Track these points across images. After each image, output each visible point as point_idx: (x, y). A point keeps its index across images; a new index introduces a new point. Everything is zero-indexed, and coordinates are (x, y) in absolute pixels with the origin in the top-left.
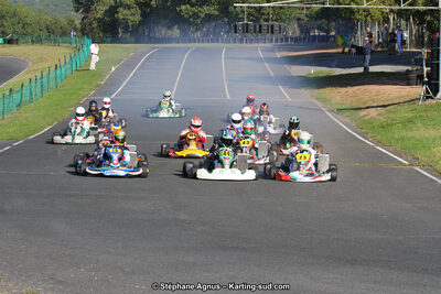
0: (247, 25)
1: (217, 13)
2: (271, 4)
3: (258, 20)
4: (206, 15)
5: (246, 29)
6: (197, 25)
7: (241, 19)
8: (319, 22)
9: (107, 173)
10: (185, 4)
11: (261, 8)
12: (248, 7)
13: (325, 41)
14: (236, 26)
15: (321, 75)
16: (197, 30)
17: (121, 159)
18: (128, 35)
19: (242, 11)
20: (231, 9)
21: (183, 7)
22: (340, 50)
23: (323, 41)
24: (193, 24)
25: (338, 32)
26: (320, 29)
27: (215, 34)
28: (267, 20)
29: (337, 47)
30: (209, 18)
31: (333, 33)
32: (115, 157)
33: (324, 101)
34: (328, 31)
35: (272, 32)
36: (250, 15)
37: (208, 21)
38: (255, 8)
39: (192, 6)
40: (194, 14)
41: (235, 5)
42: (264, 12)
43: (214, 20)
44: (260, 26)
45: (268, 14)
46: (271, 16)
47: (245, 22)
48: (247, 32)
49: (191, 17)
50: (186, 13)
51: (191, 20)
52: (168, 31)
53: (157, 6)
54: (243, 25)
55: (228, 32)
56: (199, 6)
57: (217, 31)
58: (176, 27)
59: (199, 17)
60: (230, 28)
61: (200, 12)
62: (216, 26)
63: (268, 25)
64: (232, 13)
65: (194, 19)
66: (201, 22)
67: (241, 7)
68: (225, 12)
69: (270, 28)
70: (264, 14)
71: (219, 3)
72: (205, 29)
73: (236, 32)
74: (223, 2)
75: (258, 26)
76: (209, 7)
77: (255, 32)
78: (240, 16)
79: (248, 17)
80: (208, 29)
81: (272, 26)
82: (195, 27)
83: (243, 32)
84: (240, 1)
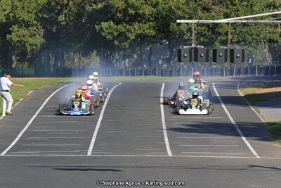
0: (196, 50)
1: (153, 33)
2: (230, 20)
3: (209, 43)
4: (137, 36)
5: (195, 56)
6: (125, 50)
7: (188, 42)
9: (72, 114)
10: (107, 20)
11: (217, 24)
12: (198, 24)
14: (179, 51)
16: (124, 57)
17: (80, 106)
18: (26, 65)
19: (189, 30)
20: (173, 26)
21: (104, 25)
24: (120, 49)
27: (150, 66)
28: (224, 43)
30: (142, 38)
32: (76, 106)
35: (232, 61)
36: (199, 34)
37: (140, 45)
38: (208, 25)
39: (117, 24)
40: (120, 34)
41: (178, 21)
42: (221, 30)
43: (149, 43)
44: (215, 51)
45: (226, 34)
46: (230, 37)
47: (193, 46)
48: (196, 60)
49: (115, 38)
50: (109, 33)
51: (116, 43)
52: (83, 59)
53: (67, 24)
54: (190, 49)
55: (168, 60)
56: (127, 23)
57: (153, 58)
58: (95, 52)
59: (127, 38)
60: (171, 54)
61: (129, 31)
62: (151, 51)
63: (226, 50)
64: (174, 33)
65: (121, 42)
66: (130, 45)
67: (187, 24)
68: (164, 32)
69: (229, 54)
70: (220, 34)
71: (156, 18)
72: (136, 56)
73: (180, 60)
74: (162, 17)
75: (211, 52)
76: (141, 25)
77: (207, 61)
78: (186, 37)
79: (197, 39)
80: (141, 56)
81: (232, 51)
82: (122, 53)
83: (191, 61)
84: (187, 16)
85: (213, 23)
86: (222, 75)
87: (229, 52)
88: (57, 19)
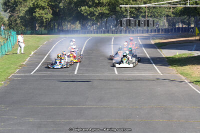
0: (130, 20)
1: (107, 12)
2: (147, 5)
3: (136, 17)
4: (100, 13)
5: (129, 23)
6: (93, 21)
7: (125, 17)
8: (182, 18)
9: (55, 67)
10: (84, 6)
11: (140, 8)
12: (130, 8)
13: (187, 31)
14: (121, 21)
15: (184, 56)
16: (93, 25)
17: (60, 63)
18: (43, 29)
19: (126, 10)
20: (118, 8)
21: (83, 8)
22: (197, 38)
23: (185, 31)
24: (91, 20)
25: (196, 25)
26: (183, 22)
27: (106, 29)
28: (144, 17)
30: (102, 15)
31: (192, 26)
34: (189, 25)
35: (148, 26)
36: (131, 13)
37: (101, 18)
38: (135, 8)
39: (89, 8)
40: (91, 13)
41: (120, 6)
42: (142, 11)
43: (105, 17)
44: (139, 21)
45: (145, 12)
46: (147, 14)
47: (128, 18)
48: (130, 25)
49: (88, 15)
50: (85, 12)
51: (89, 17)
52: (72, 25)
53: (64, 7)
54: (127, 20)
55: (116, 26)
56: (94, 7)
57: (108, 25)
58: (78, 22)
59: (95, 15)
60: (117, 23)
61: (95, 11)
62: (107, 21)
63: (145, 20)
64: (118, 12)
65: (91, 17)
66: (96, 18)
67: (125, 7)
68: (113, 11)
69: (146, 23)
70: (142, 12)
71: (109, 5)
72: (99, 24)
73: (121, 26)
74: (112, 4)
75: (137, 21)
76: (101, 8)
77: (135, 26)
78: (124, 14)
79: (130, 15)
80: (101, 23)
81: (148, 21)
82: (92, 22)
83: (127, 26)
84: (125, 3)
85: (139, 7)
86: (143, 33)
87: (146, 22)
88: (59, 5)
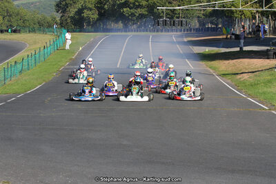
0: (166, 20)
1: (146, 13)
2: (181, 8)
3: (172, 18)
4: (140, 14)
5: (165, 23)
6: (134, 21)
7: (162, 17)
8: (211, 19)
9: (83, 99)
10: (126, 7)
11: (175, 10)
12: (166, 9)
13: (215, 31)
14: (158, 21)
15: (213, 52)
16: (134, 24)
17: (90, 92)
18: (90, 27)
19: (163, 12)
20: (155, 10)
21: (125, 9)
22: (225, 37)
23: (214, 31)
24: (131, 20)
25: (223, 26)
26: (212, 23)
27: (145, 27)
28: (178, 18)
29: (223, 34)
30: (142, 16)
31: (220, 26)
32: (87, 91)
33: (214, 69)
34: (217, 25)
35: (182, 25)
36: (167, 14)
37: (140, 18)
38: (171, 10)
39: (131, 9)
40: (132, 13)
41: (158, 8)
42: (176, 12)
43: (145, 18)
44: (174, 21)
45: (179, 14)
46: (181, 15)
47: (164, 18)
48: (166, 25)
49: (129, 15)
50: (127, 13)
51: (130, 17)
52: (115, 25)
53: (109, 9)
54: (163, 20)
55: (153, 25)
56: (135, 9)
57: (146, 24)
58: (121, 22)
59: (135, 16)
60: (154, 23)
61: (136, 12)
62: (145, 21)
63: (179, 21)
64: (156, 13)
65: (132, 17)
66: (137, 19)
67: (162, 9)
68: (151, 13)
69: (180, 23)
70: (176, 14)
71: (148, 7)
72: (139, 23)
73: (158, 25)
74: (150, 6)
75: (172, 22)
76: (141, 9)
77: (171, 25)
78: (161, 15)
79: (166, 16)
80: (141, 23)
81: (182, 21)
82: (132, 22)
83: (163, 25)
84: (161, 6)
85: (173, 9)
86: (177, 32)
88: (104, 7)
